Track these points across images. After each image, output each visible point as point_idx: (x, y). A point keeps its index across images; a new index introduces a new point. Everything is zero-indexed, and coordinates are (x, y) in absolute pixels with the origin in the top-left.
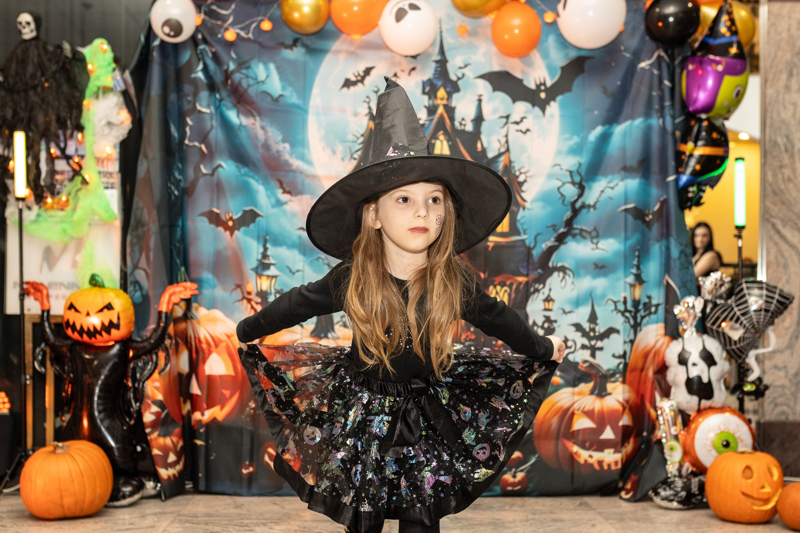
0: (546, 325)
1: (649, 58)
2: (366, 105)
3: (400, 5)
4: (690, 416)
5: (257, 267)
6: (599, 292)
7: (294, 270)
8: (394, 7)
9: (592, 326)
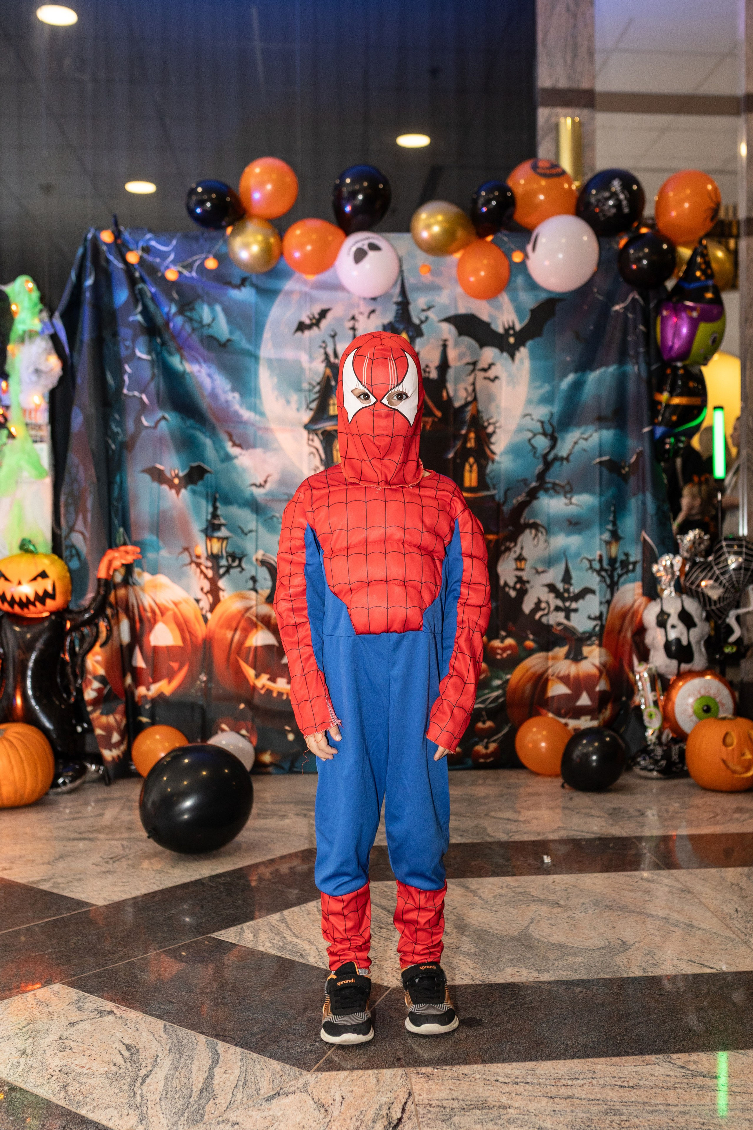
0: (518, 586)
1: (624, 301)
2: (322, 351)
3: (359, 245)
4: (669, 680)
5: (207, 529)
6: (573, 550)
7: (246, 531)
8: (352, 246)
9: (566, 586)
